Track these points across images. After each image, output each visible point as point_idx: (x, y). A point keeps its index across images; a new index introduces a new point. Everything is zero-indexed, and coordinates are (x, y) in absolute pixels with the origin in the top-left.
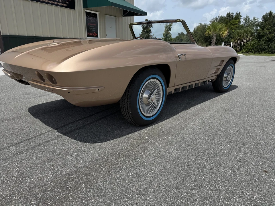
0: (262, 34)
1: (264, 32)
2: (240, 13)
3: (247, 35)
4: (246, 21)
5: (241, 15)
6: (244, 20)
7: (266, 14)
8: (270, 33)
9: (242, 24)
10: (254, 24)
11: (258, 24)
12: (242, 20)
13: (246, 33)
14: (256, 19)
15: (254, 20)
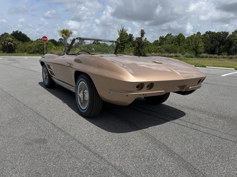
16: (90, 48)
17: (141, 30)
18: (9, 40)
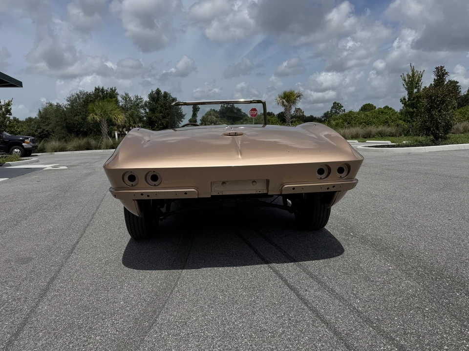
0: (154, 118)
1: (155, 116)
2: (115, 90)
3: (134, 120)
4: (126, 100)
5: (118, 93)
6: (123, 99)
7: (153, 92)
8: (164, 117)
9: (122, 105)
10: (138, 105)
11: (146, 105)
12: (119, 98)
13: (132, 118)
14: (139, 99)
15: (137, 99)
16: (348, 121)
17: (437, 68)
18: (212, 121)
